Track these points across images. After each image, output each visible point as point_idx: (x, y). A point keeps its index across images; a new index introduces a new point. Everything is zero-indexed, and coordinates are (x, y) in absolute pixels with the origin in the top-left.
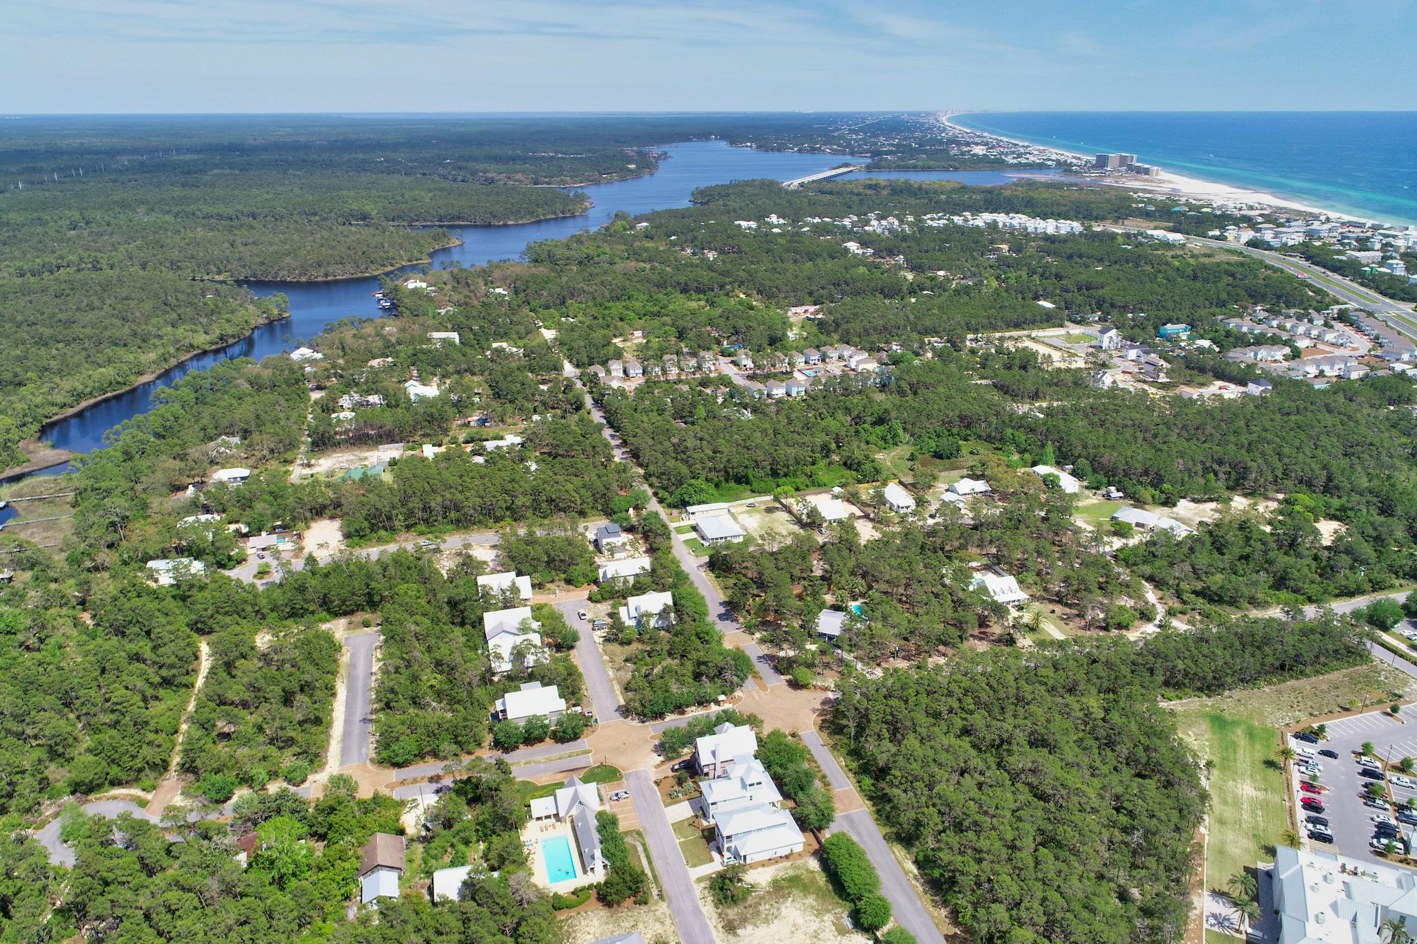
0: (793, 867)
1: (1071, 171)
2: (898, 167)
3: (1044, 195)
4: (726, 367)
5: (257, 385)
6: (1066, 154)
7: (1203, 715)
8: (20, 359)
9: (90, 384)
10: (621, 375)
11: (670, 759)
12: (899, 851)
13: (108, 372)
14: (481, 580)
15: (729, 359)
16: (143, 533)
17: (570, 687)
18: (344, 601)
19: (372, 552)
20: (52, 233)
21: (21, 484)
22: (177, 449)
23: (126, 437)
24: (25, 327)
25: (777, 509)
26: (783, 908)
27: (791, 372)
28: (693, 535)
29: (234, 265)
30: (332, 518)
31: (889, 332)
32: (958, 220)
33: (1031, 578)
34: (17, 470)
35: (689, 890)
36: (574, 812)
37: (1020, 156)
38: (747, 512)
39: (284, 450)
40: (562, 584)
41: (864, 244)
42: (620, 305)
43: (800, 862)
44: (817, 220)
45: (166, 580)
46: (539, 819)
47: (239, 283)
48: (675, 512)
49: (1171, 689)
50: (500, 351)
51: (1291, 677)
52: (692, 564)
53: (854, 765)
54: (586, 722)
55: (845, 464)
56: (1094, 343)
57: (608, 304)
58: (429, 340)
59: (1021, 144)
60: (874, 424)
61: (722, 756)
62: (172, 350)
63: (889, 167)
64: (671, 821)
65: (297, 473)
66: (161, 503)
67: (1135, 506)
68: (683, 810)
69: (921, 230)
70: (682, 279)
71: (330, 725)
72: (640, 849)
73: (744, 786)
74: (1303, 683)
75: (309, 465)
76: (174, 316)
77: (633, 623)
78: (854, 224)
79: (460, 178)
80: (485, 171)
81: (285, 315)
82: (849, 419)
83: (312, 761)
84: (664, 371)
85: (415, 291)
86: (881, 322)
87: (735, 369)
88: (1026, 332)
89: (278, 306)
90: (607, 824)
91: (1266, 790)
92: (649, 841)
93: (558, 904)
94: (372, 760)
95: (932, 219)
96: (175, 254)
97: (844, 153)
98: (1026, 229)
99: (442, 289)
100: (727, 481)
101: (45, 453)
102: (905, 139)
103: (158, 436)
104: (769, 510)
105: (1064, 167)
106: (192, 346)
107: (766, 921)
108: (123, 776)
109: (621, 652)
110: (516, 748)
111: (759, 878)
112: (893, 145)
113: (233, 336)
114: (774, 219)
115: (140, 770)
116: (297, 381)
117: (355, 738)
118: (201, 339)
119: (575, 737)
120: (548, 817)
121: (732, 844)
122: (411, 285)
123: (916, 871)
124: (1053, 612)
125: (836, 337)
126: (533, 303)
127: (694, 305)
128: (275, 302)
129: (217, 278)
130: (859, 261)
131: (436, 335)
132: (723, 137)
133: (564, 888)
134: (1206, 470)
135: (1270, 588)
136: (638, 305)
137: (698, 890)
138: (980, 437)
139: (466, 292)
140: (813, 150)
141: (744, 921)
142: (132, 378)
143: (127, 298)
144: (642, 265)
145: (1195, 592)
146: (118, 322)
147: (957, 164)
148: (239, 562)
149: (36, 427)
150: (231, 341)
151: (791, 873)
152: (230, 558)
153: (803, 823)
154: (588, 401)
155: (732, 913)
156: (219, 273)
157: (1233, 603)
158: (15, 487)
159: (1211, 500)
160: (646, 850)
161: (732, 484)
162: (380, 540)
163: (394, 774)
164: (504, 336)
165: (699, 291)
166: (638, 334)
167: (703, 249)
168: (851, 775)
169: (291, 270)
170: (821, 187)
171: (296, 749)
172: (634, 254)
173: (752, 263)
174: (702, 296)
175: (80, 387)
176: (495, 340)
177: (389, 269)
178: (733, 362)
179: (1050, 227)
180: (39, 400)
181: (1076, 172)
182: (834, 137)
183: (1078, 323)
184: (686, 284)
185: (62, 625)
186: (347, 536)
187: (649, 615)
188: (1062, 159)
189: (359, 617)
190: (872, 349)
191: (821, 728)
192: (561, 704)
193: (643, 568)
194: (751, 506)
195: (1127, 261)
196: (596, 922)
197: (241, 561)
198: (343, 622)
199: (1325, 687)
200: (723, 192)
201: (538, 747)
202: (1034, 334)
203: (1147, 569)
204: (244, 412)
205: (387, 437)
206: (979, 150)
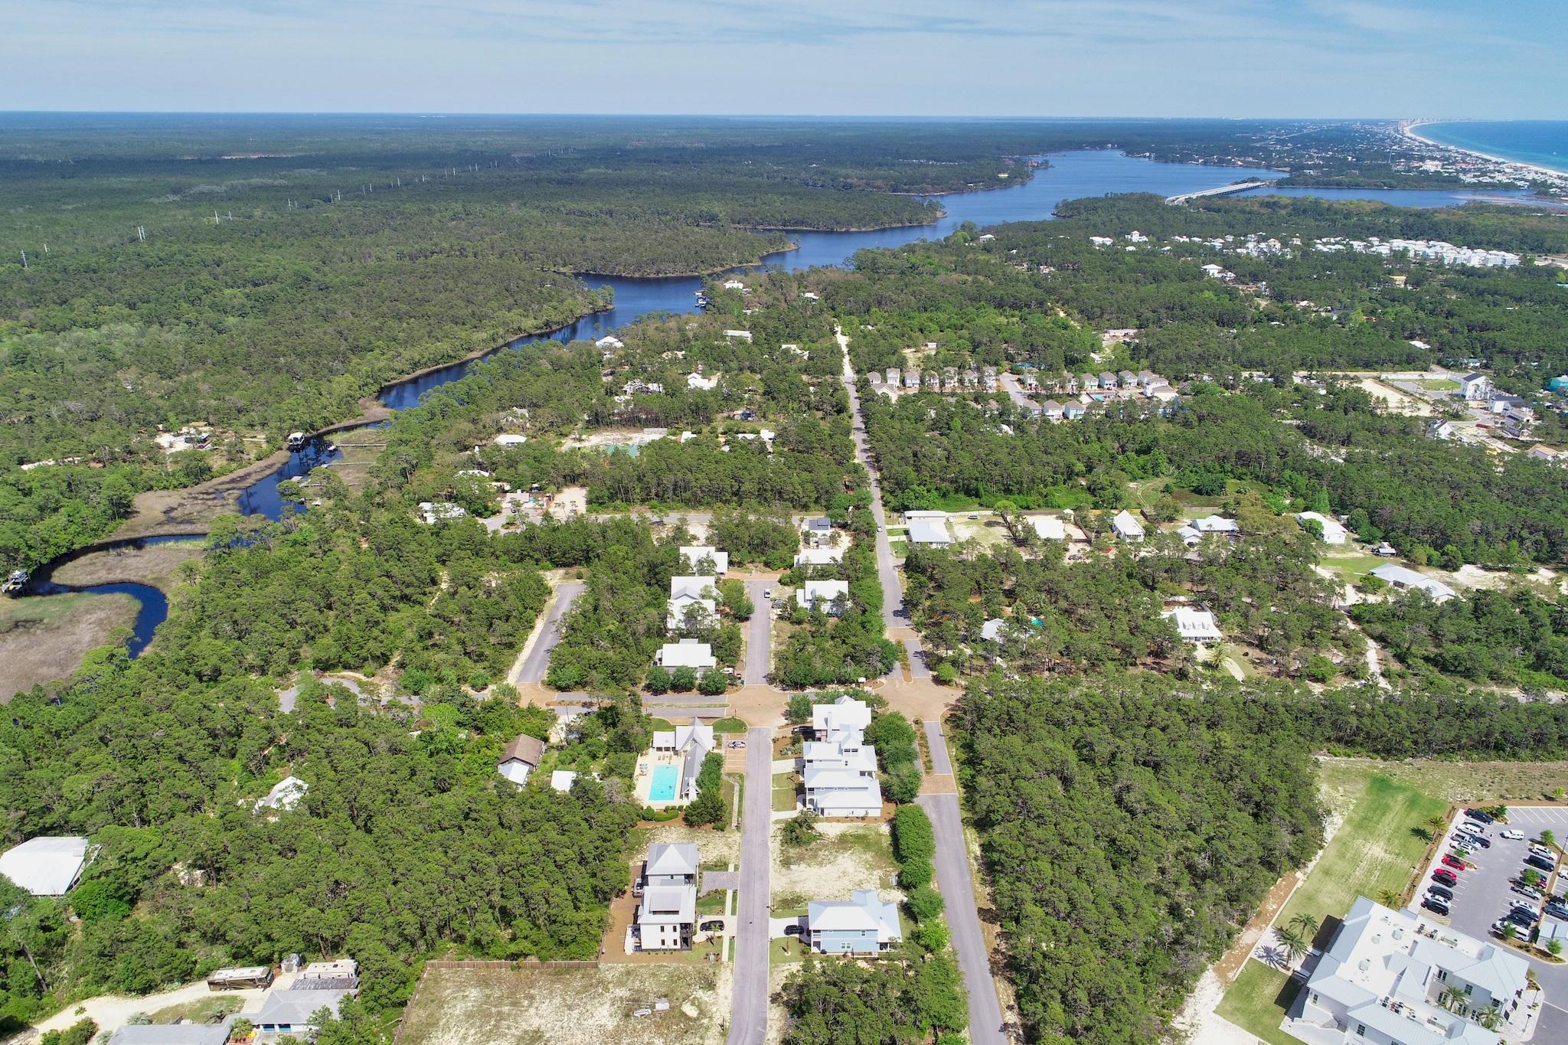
0: (865, 828)
1: (1546, 194)
2: (1318, 183)
3: (1491, 221)
4: (1008, 384)
5: (557, 366)
6: (1550, 172)
7: (1365, 775)
8: (375, 329)
9: (426, 355)
10: (898, 384)
11: (794, 723)
12: (971, 834)
13: (444, 346)
14: (683, 550)
15: (1017, 377)
16: (425, 479)
17: (726, 648)
18: (564, 554)
19: (603, 517)
20: (435, 222)
21: (352, 433)
22: (473, 415)
23: (434, 401)
24: (387, 303)
25: (998, 524)
26: (840, 857)
27: (1079, 395)
28: (904, 538)
29: (578, 259)
30: (583, 486)
31: (1204, 361)
32: (1358, 246)
33: (1234, 618)
34: (352, 422)
35: (765, 827)
36: (688, 748)
37: (1484, 174)
38: (966, 523)
39: (563, 424)
40: (761, 566)
41: (1227, 267)
42: (925, 315)
43: (873, 825)
44: (1185, 239)
45: (431, 520)
46: (659, 749)
47: (577, 275)
48: (896, 515)
49: (1342, 746)
50: (786, 351)
51: (1499, 757)
52: (888, 564)
53: (964, 757)
54: (734, 681)
55: (1089, 489)
56: (1457, 391)
57: (912, 314)
58: (723, 338)
59: (1494, 159)
60: (1139, 452)
61: (833, 725)
62: (501, 331)
63: (1306, 184)
64: (773, 772)
65: (568, 444)
66: (446, 457)
67: (1406, 566)
68: (788, 765)
69: (1305, 254)
70: (999, 293)
71: (520, 650)
72: (737, 788)
73: (841, 751)
74: (1513, 766)
75: (580, 440)
76: (511, 300)
77: (808, 605)
78: (1225, 246)
79: (820, 183)
80: (847, 177)
81: (610, 307)
82: (1117, 445)
83: (495, 675)
84: (942, 384)
85: (730, 292)
86: (1199, 350)
87: (1019, 387)
88: (1375, 374)
89: (604, 298)
90: (713, 763)
91: (1398, 855)
92: (746, 784)
93: (648, 816)
94: (543, 682)
95: (1324, 244)
96: (529, 246)
97: (1258, 166)
98: (1442, 259)
99: (755, 291)
100: (957, 491)
101: (377, 410)
102: (1342, 152)
103: (462, 402)
104: (989, 524)
105: (1540, 188)
106: (520, 329)
107: (821, 864)
108: (352, 661)
109: (788, 628)
110: (664, 691)
111: (829, 830)
112: (1322, 159)
113: (558, 323)
114: (1135, 237)
115: (365, 659)
116: (593, 365)
117: (536, 663)
118: (529, 324)
119: (718, 692)
120: (667, 749)
121: (814, 797)
122: (728, 285)
123: (979, 853)
124: (1246, 654)
125: (1144, 362)
126: (839, 309)
127: (1003, 320)
128: (602, 295)
129: (562, 270)
130: (1214, 285)
131: (731, 333)
132: (1121, 146)
133: (658, 805)
134: (1512, 536)
135: (1527, 667)
136: (942, 316)
137: (773, 829)
138: (1257, 477)
139: (777, 294)
140: (1221, 162)
141: (801, 859)
142: (462, 353)
143: (477, 284)
144: (966, 277)
145: (1427, 659)
146: (463, 304)
147: (1394, 183)
148: (494, 513)
149: (376, 388)
150: (555, 327)
151: (861, 832)
152: (486, 508)
153: (887, 793)
154: (854, 405)
155: (793, 852)
156: (564, 265)
157: (1468, 674)
158: (346, 435)
159: (1506, 569)
160: (741, 791)
161: (961, 496)
162: (616, 509)
163: (557, 696)
164: (795, 338)
165: (1014, 306)
166: (932, 345)
167: (1039, 264)
168: (956, 764)
169: (626, 265)
170: (1209, 205)
171: (486, 664)
172: (962, 267)
173: (1086, 281)
174: (1017, 313)
175: (417, 357)
176: (787, 342)
177: (718, 269)
178: (1019, 380)
179: (1475, 258)
180: (381, 364)
181: (1555, 195)
182: (1253, 148)
183: (1447, 367)
184: (1002, 299)
185: (343, 545)
186: (589, 502)
187: (825, 600)
188: (1540, 178)
189: (574, 570)
190: (1175, 378)
191: (947, 721)
192: (712, 662)
193: (833, 559)
194: (973, 518)
195: (1556, 301)
196: (674, 836)
197: (496, 512)
198: (561, 571)
199: (1537, 774)
200: (1090, 206)
201: (685, 695)
202: (1384, 376)
203: (1379, 628)
204: (538, 388)
205: (655, 422)
206: (1430, 166)
